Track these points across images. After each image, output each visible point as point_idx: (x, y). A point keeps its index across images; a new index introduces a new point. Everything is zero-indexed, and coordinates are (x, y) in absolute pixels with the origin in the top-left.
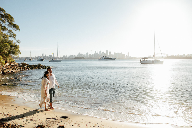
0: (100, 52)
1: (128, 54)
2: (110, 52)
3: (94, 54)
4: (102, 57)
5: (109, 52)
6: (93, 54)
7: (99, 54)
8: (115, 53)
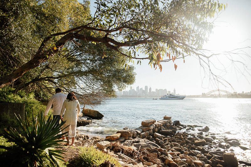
0: (138, 87)
1: (175, 90)
2: (151, 88)
3: (130, 91)
4: (166, 96)
5: (149, 88)
6: (128, 91)
7: (136, 91)
8: (156, 90)
